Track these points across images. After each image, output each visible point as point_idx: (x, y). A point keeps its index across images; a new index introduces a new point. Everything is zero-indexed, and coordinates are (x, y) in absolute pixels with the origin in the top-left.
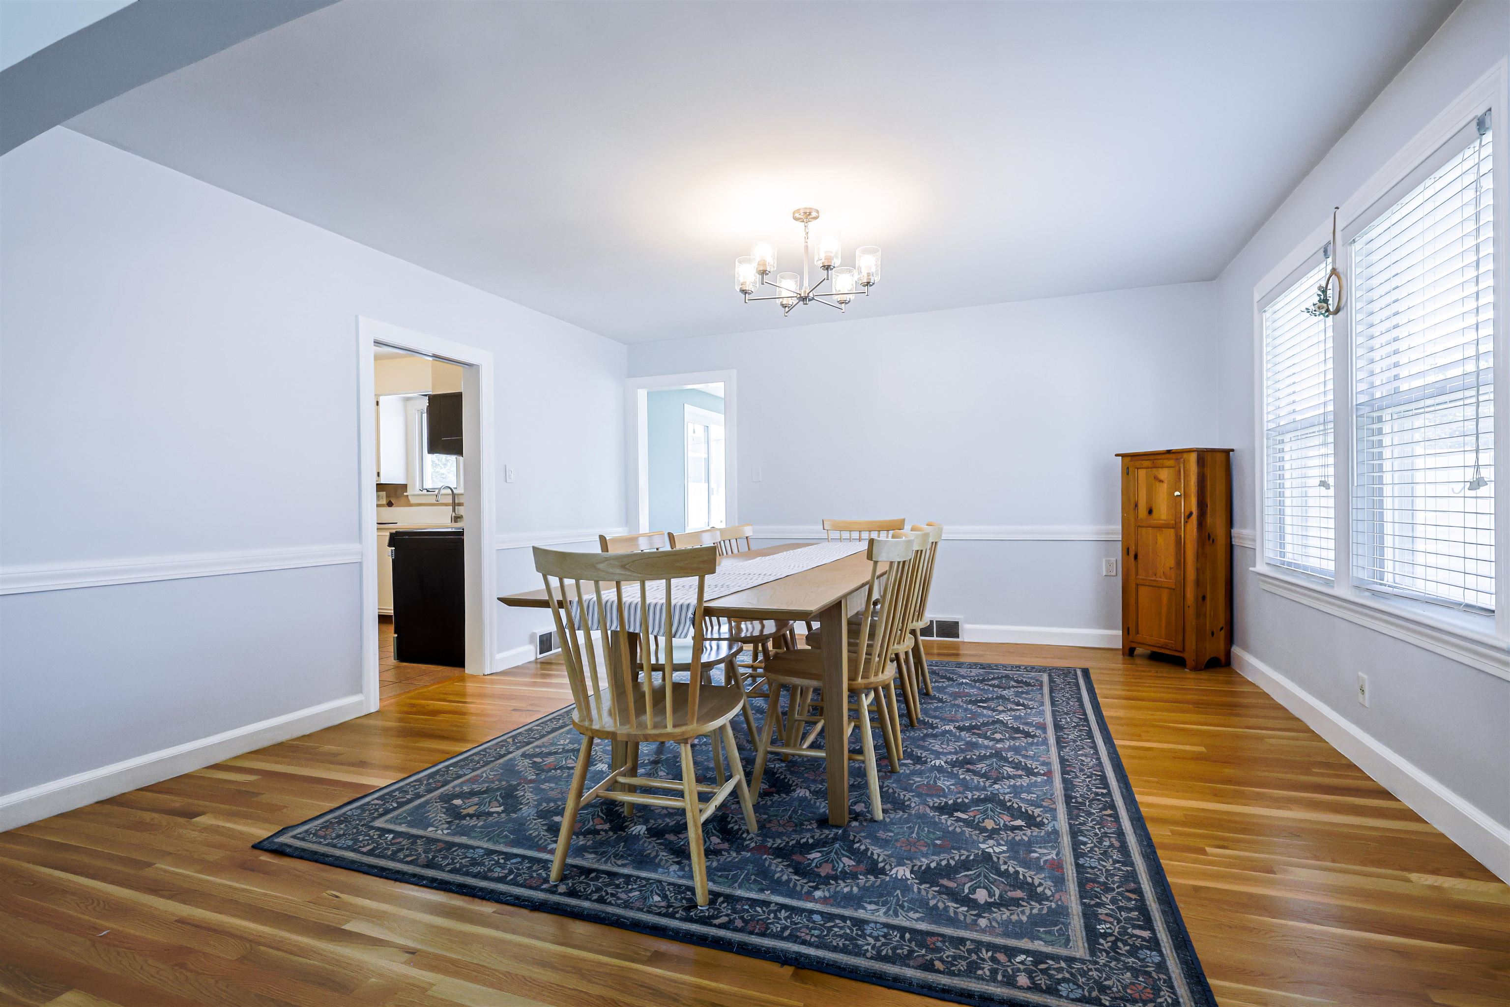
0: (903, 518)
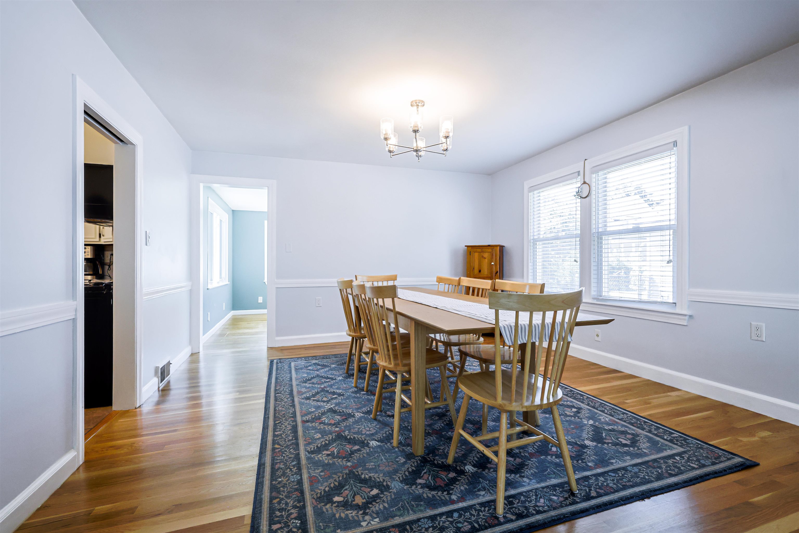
0: (396, 274)
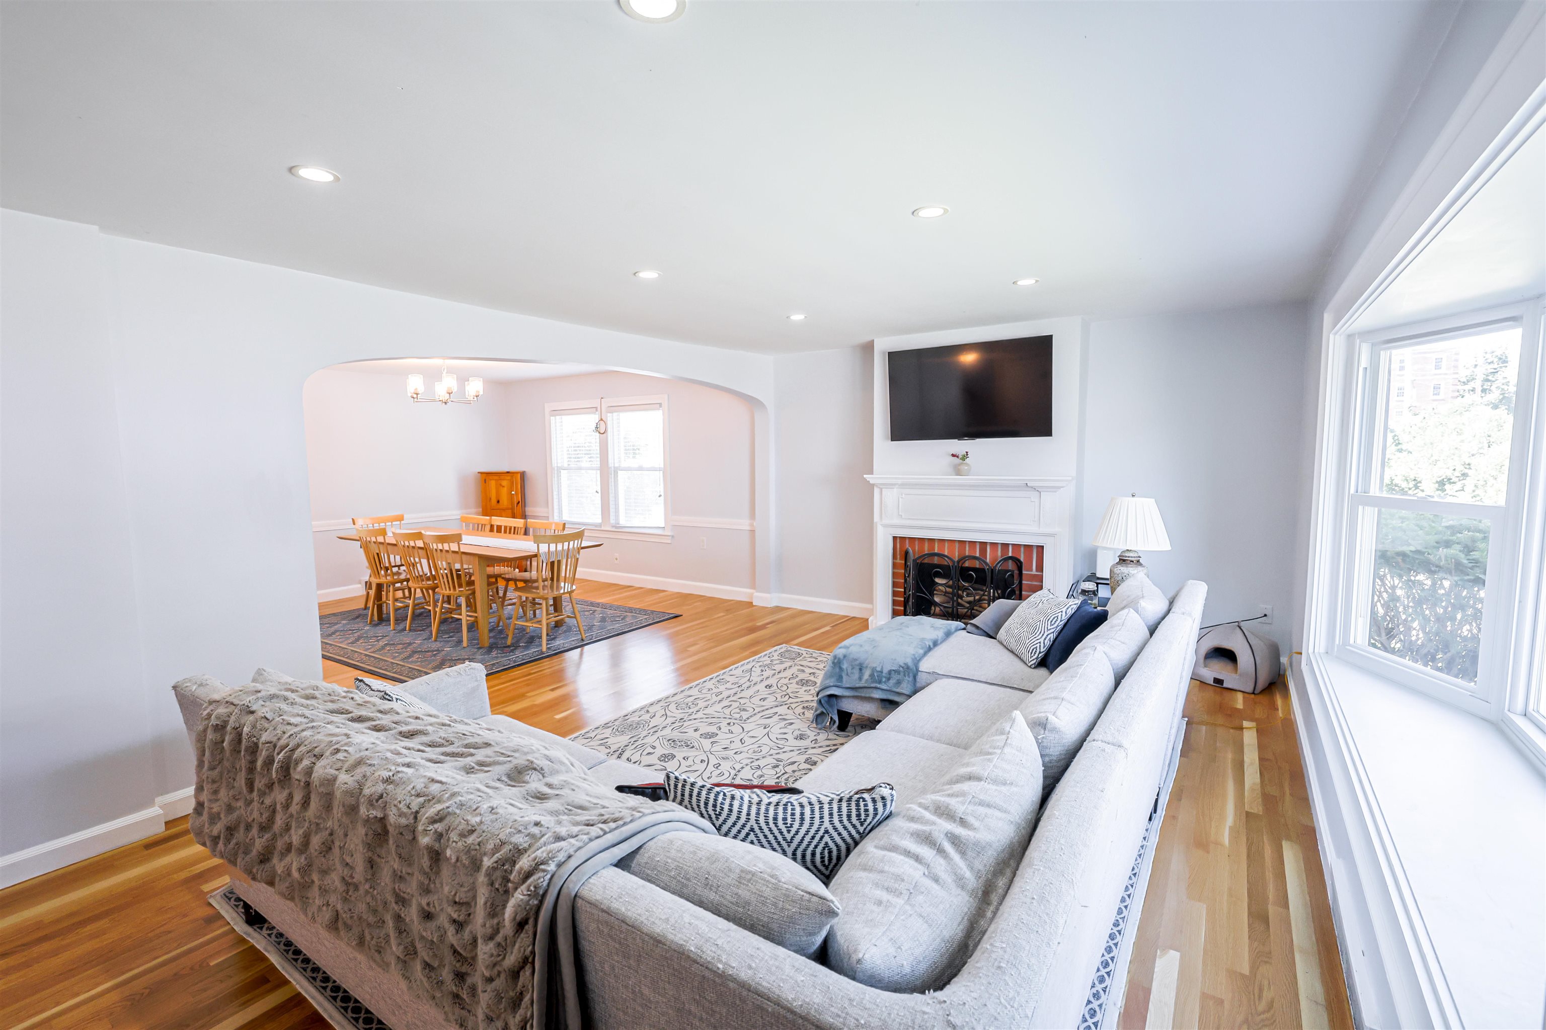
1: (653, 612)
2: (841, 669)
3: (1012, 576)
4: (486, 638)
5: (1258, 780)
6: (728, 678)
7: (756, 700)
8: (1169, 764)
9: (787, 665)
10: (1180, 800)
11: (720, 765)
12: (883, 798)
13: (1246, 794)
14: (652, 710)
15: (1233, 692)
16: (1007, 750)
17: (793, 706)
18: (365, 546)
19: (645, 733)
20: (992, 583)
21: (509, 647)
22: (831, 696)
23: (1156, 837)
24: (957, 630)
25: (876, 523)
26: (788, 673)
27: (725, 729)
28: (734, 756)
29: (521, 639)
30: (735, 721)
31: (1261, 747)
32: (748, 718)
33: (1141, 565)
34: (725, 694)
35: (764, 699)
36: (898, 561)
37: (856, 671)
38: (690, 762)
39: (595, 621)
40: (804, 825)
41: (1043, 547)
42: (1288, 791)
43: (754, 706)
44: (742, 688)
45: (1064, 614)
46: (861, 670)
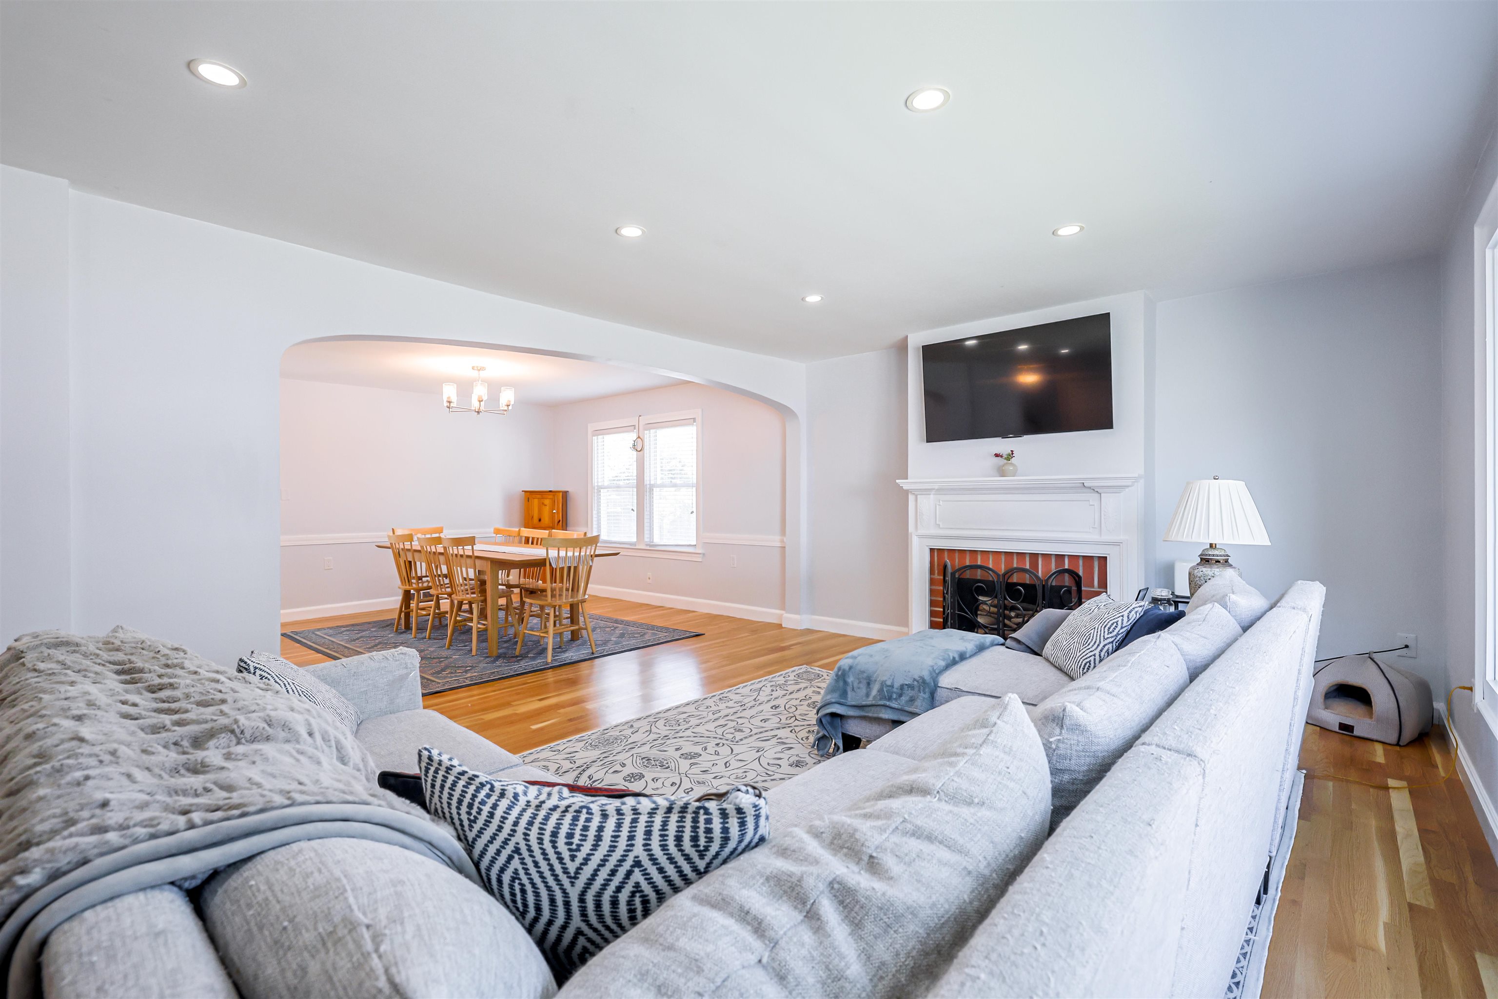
1: (674, 630)
2: (846, 683)
3: (1069, 591)
4: (494, 647)
5: (1421, 859)
6: (731, 696)
7: (756, 721)
8: (1283, 828)
9: (802, 685)
10: (1303, 878)
11: (692, 789)
12: (739, 810)
13: (1405, 877)
14: (636, 725)
15: (1370, 743)
16: (984, 751)
17: (797, 729)
18: (397, 555)
19: (620, 749)
20: (1044, 599)
21: (517, 657)
22: (834, 715)
23: (1268, 929)
24: (993, 644)
25: (911, 533)
26: (801, 695)
27: (711, 749)
28: (713, 780)
29: (532, 650)
30: (725, 742)
31: (1419, 815)
32: (741, 740)
33: (1231, 566)
34: (722, 714)
35: (765, 720)
36: (936, 576)
37: (863, 686)
38: (659, 784)
39: (614, 636)
40: (599, 848)
41: (1106, 557)
42: (1471, 879)
43: (752, 727)
44: (745, 707)
45: (1125, 619)
46: (869, 684)
